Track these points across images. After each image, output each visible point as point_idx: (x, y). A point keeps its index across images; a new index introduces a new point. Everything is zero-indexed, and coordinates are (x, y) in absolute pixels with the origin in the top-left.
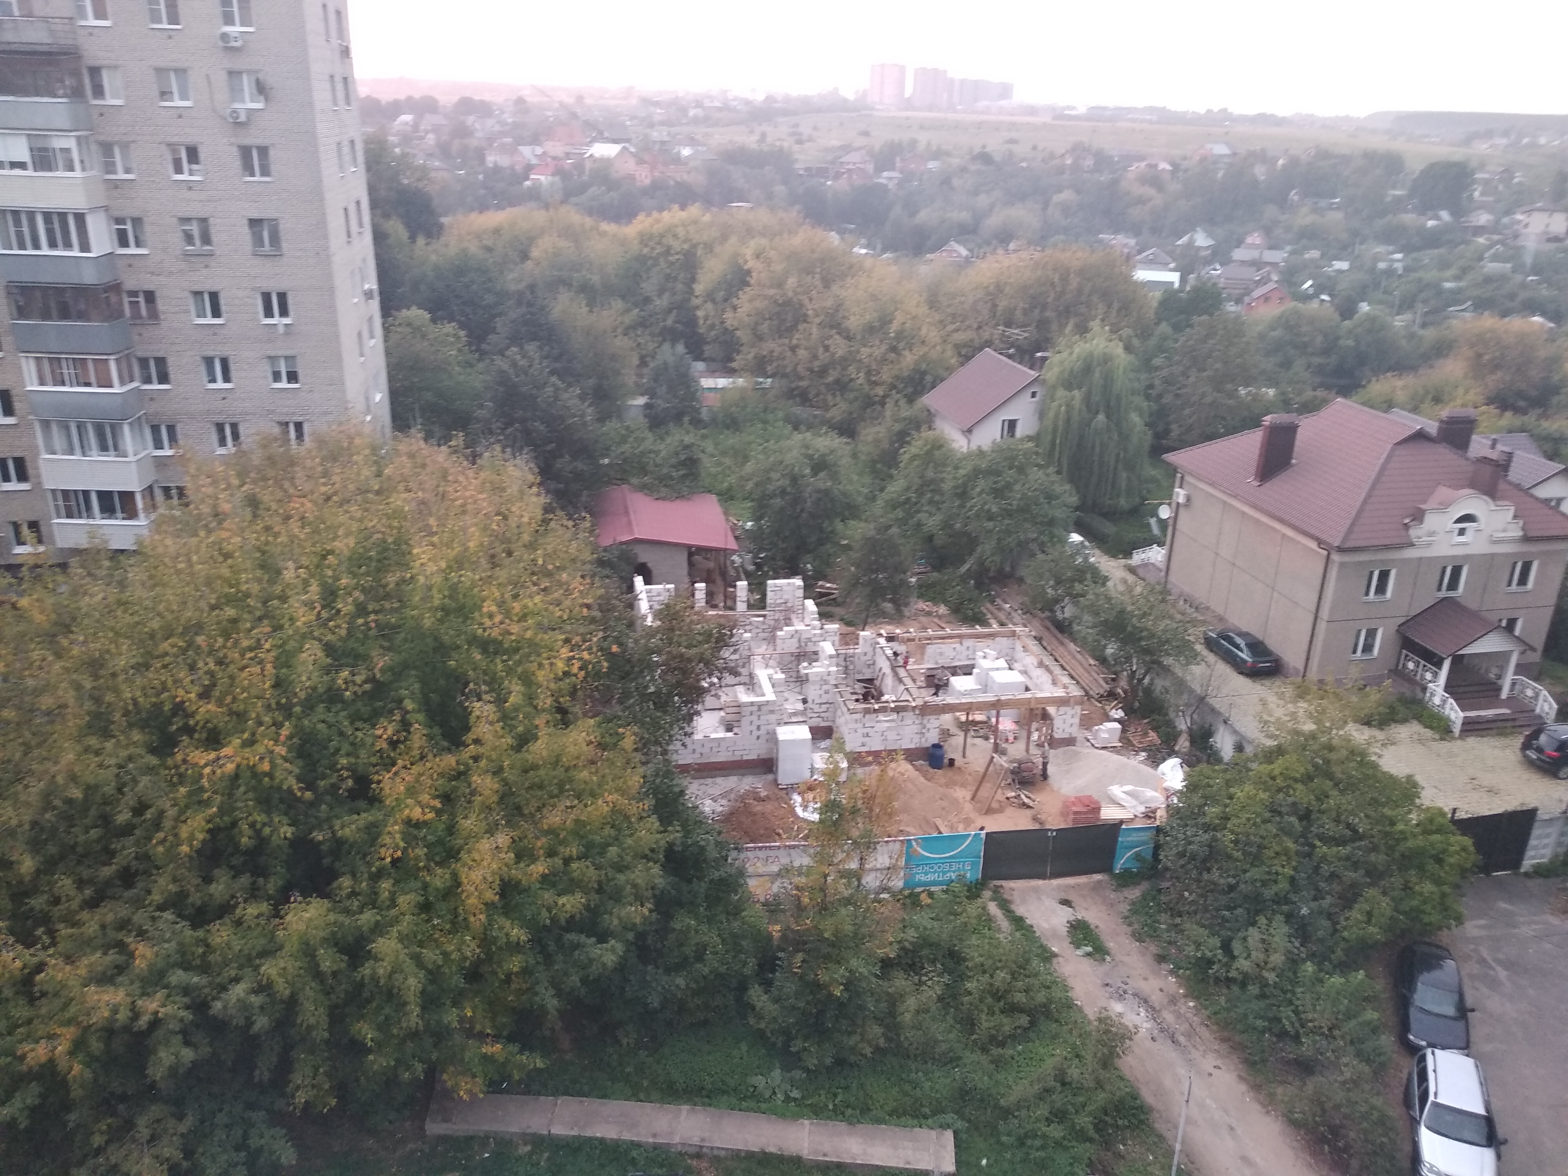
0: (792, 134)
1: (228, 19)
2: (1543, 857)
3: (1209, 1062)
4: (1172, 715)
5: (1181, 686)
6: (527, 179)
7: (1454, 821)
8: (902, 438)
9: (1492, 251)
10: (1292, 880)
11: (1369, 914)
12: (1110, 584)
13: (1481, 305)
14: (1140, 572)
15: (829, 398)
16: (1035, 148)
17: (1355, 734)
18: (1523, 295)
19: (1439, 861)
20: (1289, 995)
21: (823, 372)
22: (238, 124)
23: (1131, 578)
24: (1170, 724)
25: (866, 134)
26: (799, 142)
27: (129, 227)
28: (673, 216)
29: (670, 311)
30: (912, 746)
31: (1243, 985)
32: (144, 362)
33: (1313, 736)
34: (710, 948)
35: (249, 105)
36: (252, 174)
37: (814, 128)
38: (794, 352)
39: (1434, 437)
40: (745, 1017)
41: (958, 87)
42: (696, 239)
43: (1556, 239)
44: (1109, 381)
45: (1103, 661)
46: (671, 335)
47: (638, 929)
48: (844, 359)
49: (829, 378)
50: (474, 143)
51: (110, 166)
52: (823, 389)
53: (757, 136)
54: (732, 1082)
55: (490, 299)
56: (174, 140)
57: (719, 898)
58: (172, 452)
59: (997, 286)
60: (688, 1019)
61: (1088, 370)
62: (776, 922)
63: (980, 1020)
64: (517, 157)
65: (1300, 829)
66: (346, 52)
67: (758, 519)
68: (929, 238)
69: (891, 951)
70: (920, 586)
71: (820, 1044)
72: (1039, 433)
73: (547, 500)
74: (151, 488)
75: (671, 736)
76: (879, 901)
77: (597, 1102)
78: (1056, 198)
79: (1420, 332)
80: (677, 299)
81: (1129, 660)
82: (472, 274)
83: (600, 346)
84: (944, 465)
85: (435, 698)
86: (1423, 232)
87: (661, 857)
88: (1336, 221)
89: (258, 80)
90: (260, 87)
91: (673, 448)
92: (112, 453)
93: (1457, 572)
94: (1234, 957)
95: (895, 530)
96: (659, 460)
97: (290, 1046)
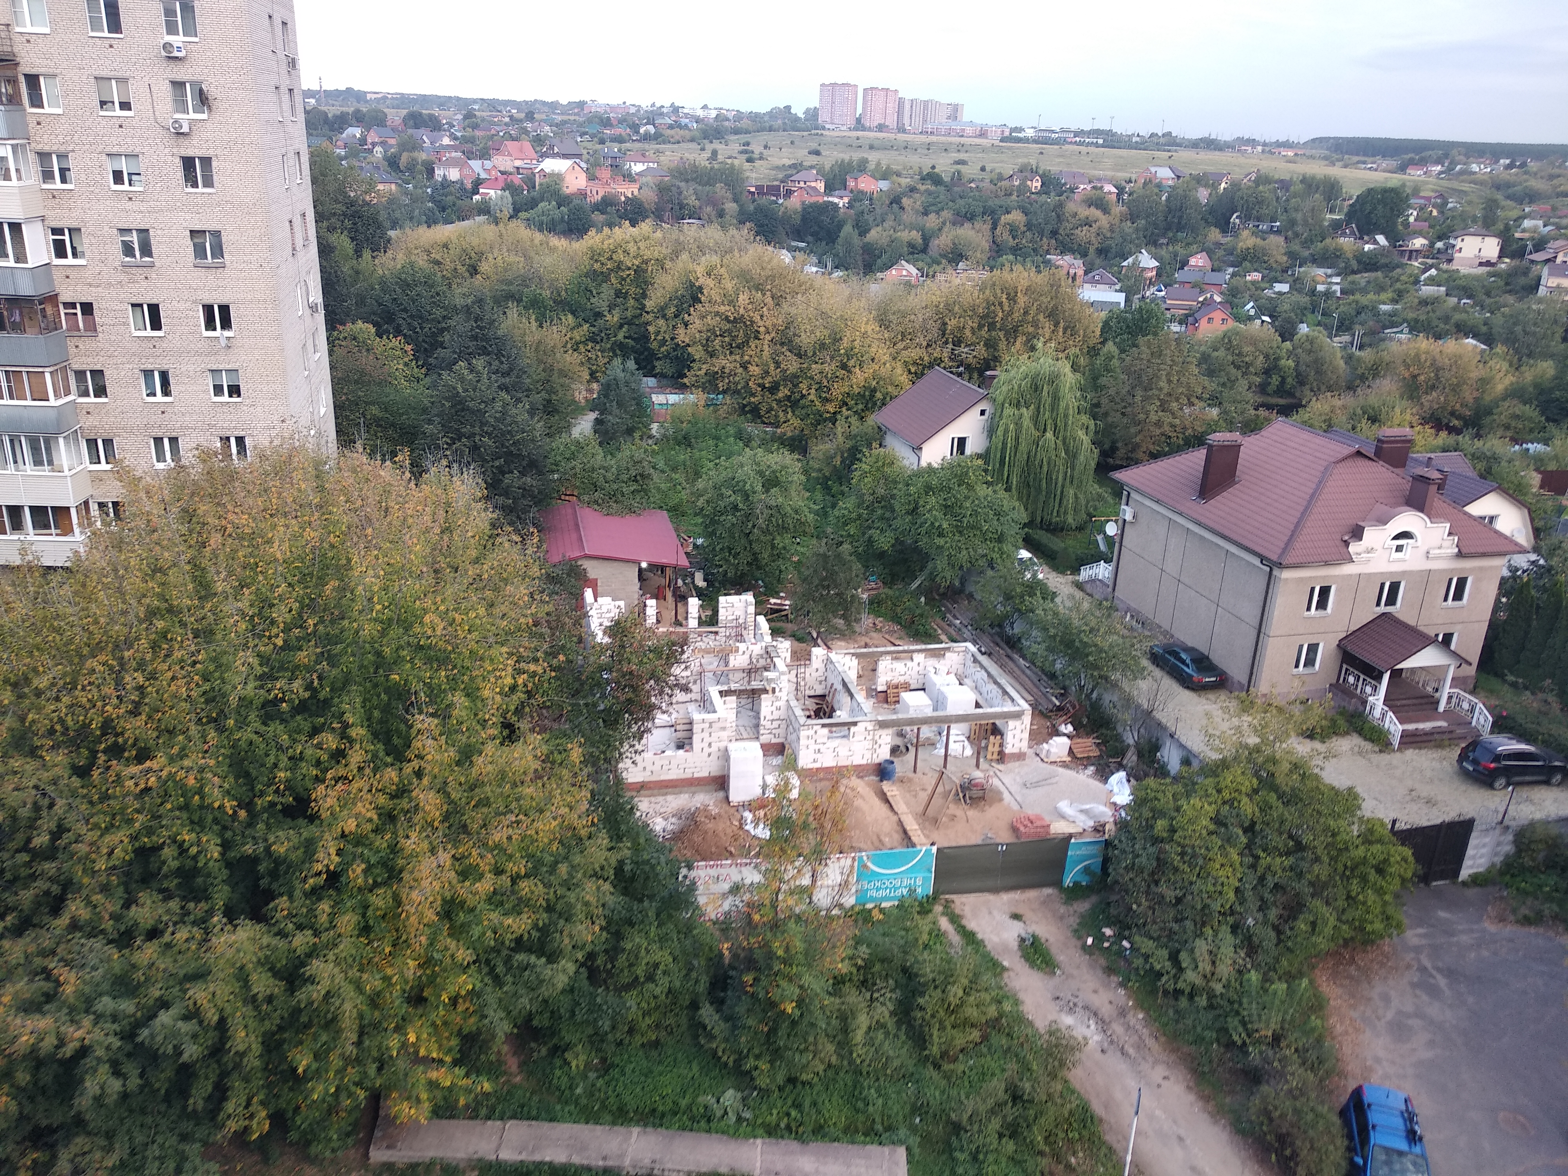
0: (743, 152)
1: (172, 29)
2: (1480, 866)
3: (1158, 1073)
4: (1120, 729)
5: (1128, 701)
6: (477, 193)
7: (1392, 831)
8: (853, 455)
9: (1427, 274)
10: (1237, 890)
11: (1314, 924)
12: (1058, 600)
13: (1416, 327)
14: (1088, 588)
15: (781, 414)
16: (983, 169)
17: (1297, 746)
18: (1457, 317)
19: (1380, 870)
20: (1236, 1006)
21: (774, 388)
22: (179, 134)
23: (1079, 594)
24: (1118, 738)
25: (815, 153)
26: (750, 160)
27: (67, 238)
28: (624, 232)
29: (621, 326)
30: (864, 762)
31: (1191, 996)
32: (80, 375)
33: (1257, 749)
34: (662, 967)
35: (193, 115)
36: (195, 185)
37: (766, 147)
38: (745, 368)
39: (1372, 456)
40: (696, 1037)
41: (907, 107)
42: (647, 254)
43: (1488, 263)
44: (1056, 398)
45: (1052, 676)
46: (621, 350)
47: (589, 948)
48: (795, 376)
49: (781, 395)
50: (423, 156)
51: (48, 176)
52: (774, 405)
53: (707, 154)
54: (684, 1103)
55: (438, 313)
56: (115, 150)
57: (670, 916)
58: (108, 467)
59: (947, 305)
60: (638, 1040)
61: (1036, 388)
62: (727, 940)
63: (931, 1036)
64: (466, 171)
65: (1245, 841)
66: (292, 63)
67: (710, 535)
68: (880, 257)
69: (843, 968)
70: (871, 602)
71: (772, 1062)
72: (988, 451)
73: (495, 516)
74: (86, 503)
75: (621, 754)
76: (830, 918)
77: (546, 1125)
78: (1005, 219)
79: (1358, 353)
80: (629, 314)
81: (1077, 675)
82: (419, 288)
83: (550, 361)
84: (895, 482)
85: (377, 714)
86: (1360, 256)
87: (611, 875)
88: (1276, 244)
89: (201, 90)
90: (203, 98)
91: (624, 464)
92: (46, 467)
93: (1394, 588)
94: (1181, 968)
95: (846, 547)
96: (610, 476)
97: (224, 1074)
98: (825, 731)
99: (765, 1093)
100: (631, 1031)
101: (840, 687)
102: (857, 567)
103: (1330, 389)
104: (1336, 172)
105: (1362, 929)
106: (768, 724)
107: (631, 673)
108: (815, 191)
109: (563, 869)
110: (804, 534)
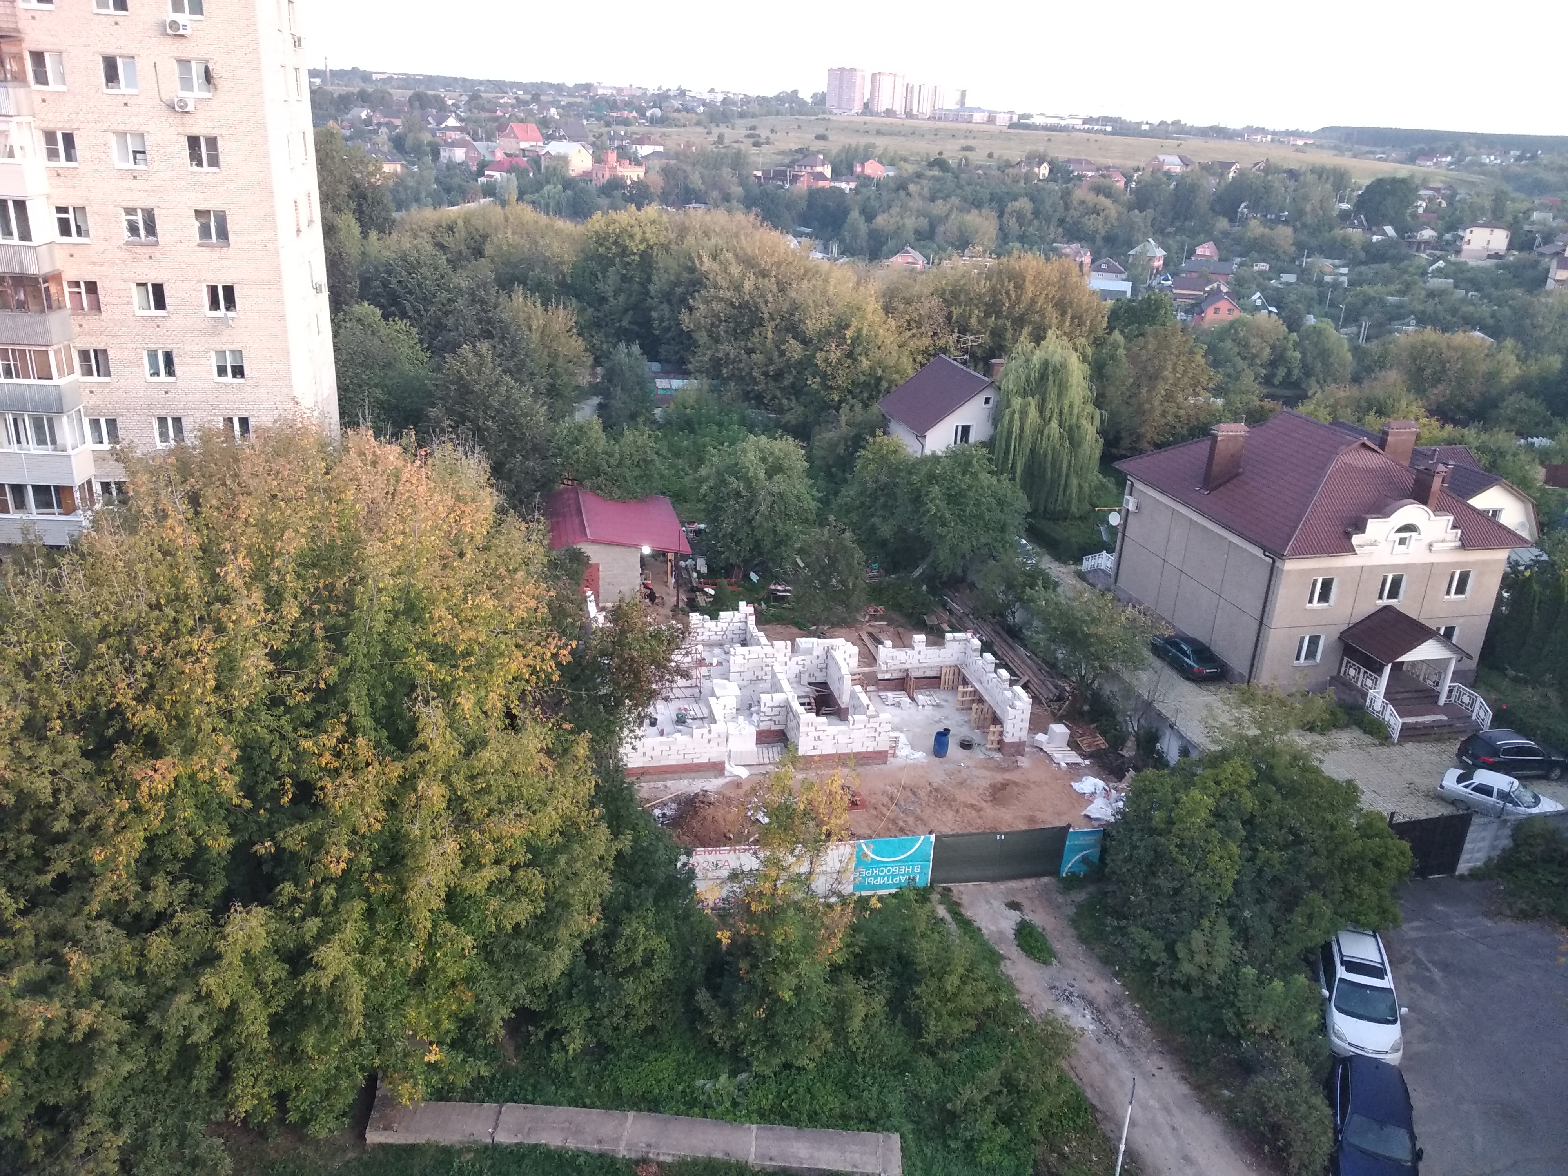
0: (749, 136)
1: (178, 7)
2: (1478, 860)
3: (1152, 1063)
4: (1120, 719)
5: (1129, 691)
6: (483, 175)
7: (1391, 824)
8: (857, 442)
9: (1435, 266)
10: (1236, 883)
11: (1310, 917)
12: (1059, 590)
13: (1422, 320)
14: (1090, 577)
15: (785, 401)
16: (990, 155)
17: (1297, 739)
18: (1465, 309)
19: (1377, 864)
20: (1231, 997)
21: (778, 376)
22: (184, 112)
23: (1080, 585)
24: (1118, 727)
25: (822, 137)
26: (756, 144)
27: (71, 216)
28: (625, 217)
29: (626, 311)
31: (1187, 987)
32: (84, 354)
33: (1256, 741)
34: (658, 953)
35: (197, 94)
36: (200, 164)
37: (772, 131)
38: (750, 355)
39: (1377, 449)
40: (692, 1022)
41: (916, 93)
42: (652, 239)
43: (1497, 256)
44: (1062, 387)
45: (1053, 666)
46: (627, 336)
47: (587, 936)
48: (800, 364)
49: (785, 382)
50: (428, 138)
51: (52, 153)
52: (778, 393)
53: (713, 138)
54: (680, 1088)
55: (443, 296)
56: (120, 128)
57: (668, 903)
58: (111, 447)
59: (952, 292)
60: (635, 1025)
61: (1043, 377)
62: (725, 927)
63: (927, 1024)
64: (472, 154)
65: (1244, 834)
66: (299, 42)
67: (710, 521)
68: (886, 243)
69: (840, 956)
70: (872, 590)
71: (767, 1048)
72: (993, 438)
73: (500, 501)
74: (89, 482)
75: (621, 739)
76: (828, 905)
77: (541, 1108)
78: (1012, 206)
79: (1365, 345)
80: (633, 299)
81: (1078, 665)
82: (424, 270)
83: (555, 345)
84: (898, 470)
85: (382, 700)
86: (1368, 247)
87: (610, 865)
88: (1284, 234)
89: (207, 71)
90: (208, 76)
91: (627, 450)
92: (50, 446)
93: (1396, 583)
94: (1177, 959)
95: (848, 535)
96: (613, 461)
97: (229, 1055)
98: (825, 719)
99: (760, 1079)
100: (626, 1017)
102: (859, 555)
103: (1335, 381)
104: (1345, 162)
106: (768, 711)
107: (632, 659)
108: (821, 176)
109: (562, 859)
110: (806, 521)
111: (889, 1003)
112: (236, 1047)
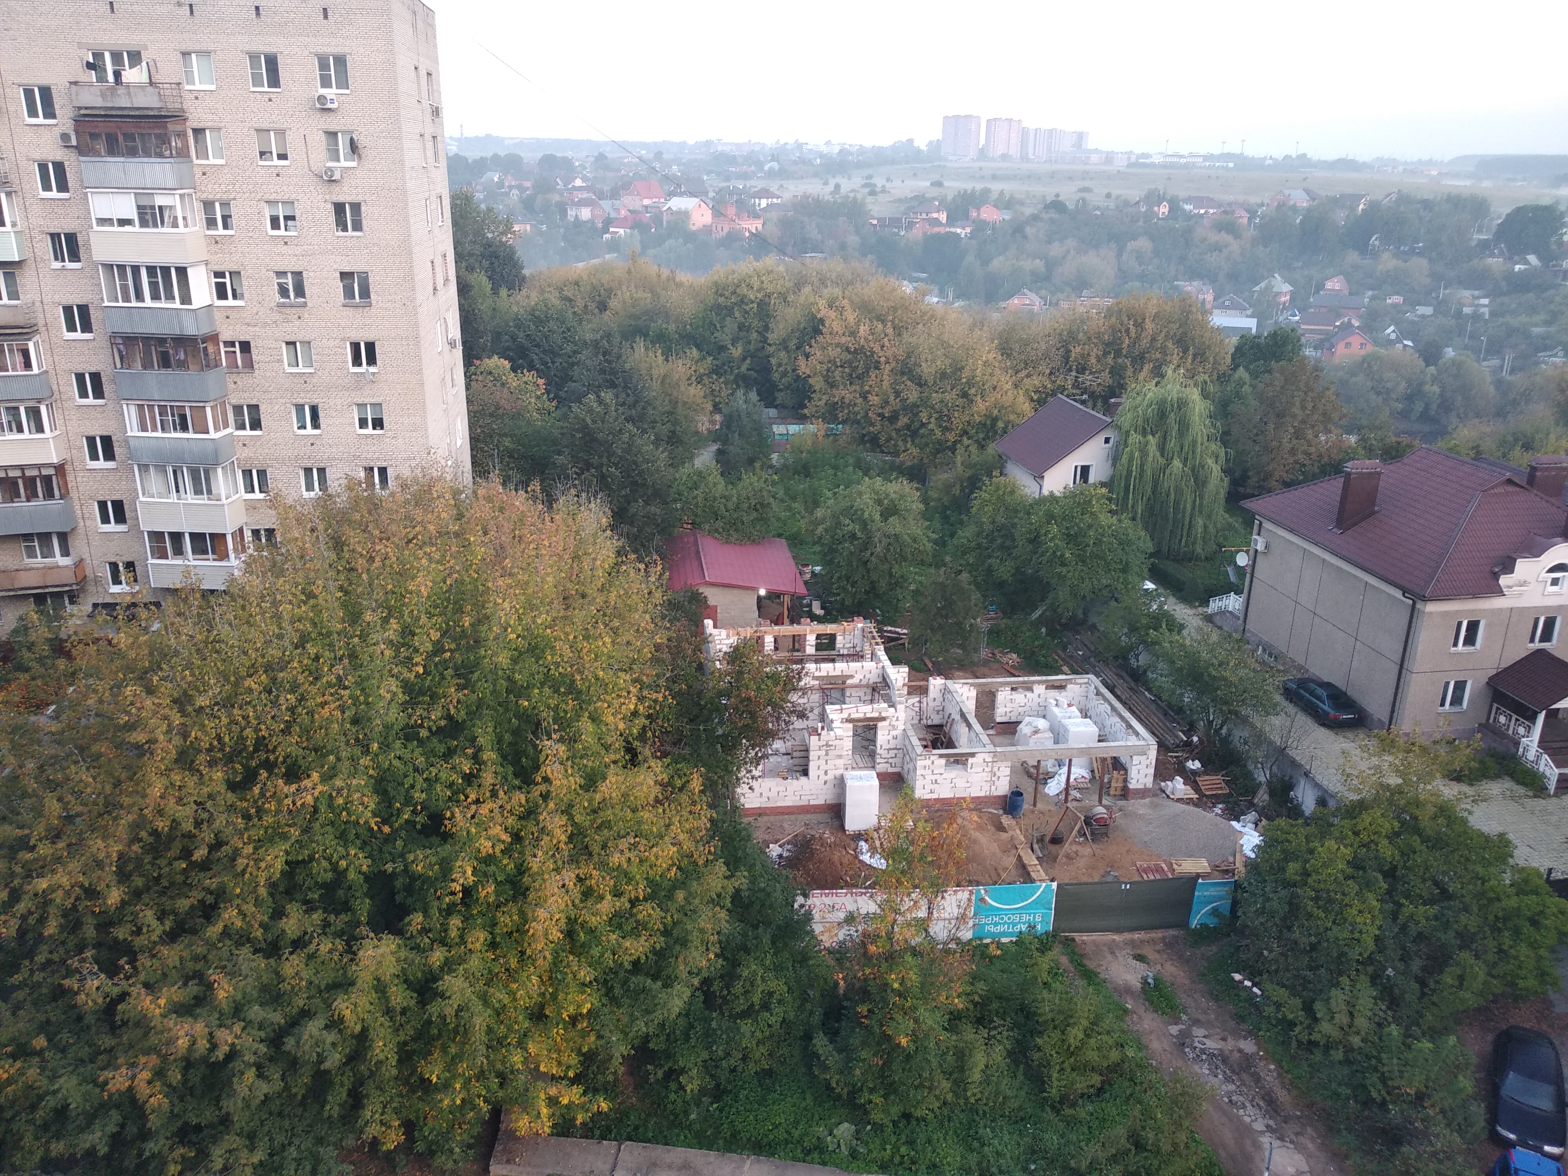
0: (865, 186)
1: (325, 82)
4: (1251, 766)
5: (1260, 738)
6: (608, 232)
7: (1549, 882)
8: (973, 483)
10: (1377, 939)
11: (1461, 978)
12: (1185, 632)
14: (1217, 620)
15: (900, 443)
16: (1108, 196)
17: (1442, 789)
19: (1534, 923)
20: (1374, 1062)
21: (893, 418)
22: (331, 181)
23: (1208, 628)
24: (1248, 775)
25: (938, 184)
26: (873, 193)
27: (227, 280)
28: (748, 266)
29: (744, 359)
30: (982, 794)
31: (1327, 1048)
32: (238, 409)
33: (1399, 791)
34: (776, 996)
35: (343, 163)
36: (345, 229)
37: (888, 180)
38: (865, 398)
39: (1524, 484)
40: (810, 1067)
41: (1032, 136)
42: (770, 288)
44: (1184, 426)
45: (1180, 710)
46: (744, 381)
47: (705, 974)
48: (915, 405)
49: (900, 424)
50: (556, 198)
51: (211, 223)
52: (894, 434)
53: (831, 187)
54: (796, 1133)
55: (569, 348)
56: (272, 197)
57: (786, 945)
58: (262, 496)
59: (1070, 332)
60: (752, 1068)
61: (1162, 414)
62: (842, 969)
63: (1050, 1077)
64: (597, 212)
65: (1386, 886)
66: (436, 112)
67: (826, 563)
68: (1002, 286)
69: (959, 1003)
70: (990, 632)
71: (885, 1096)
72: (1112, 478)
73: (620, 543)
74: (241, 530)
75: (738, 779)
76: (947, 952)
77: (660, 1148)
78: (1131, 245)
79: (1509, 378)
80: (752, 347)
81: (1205, 709)
82: (552, 324)
83: (675, 394)
84: (1016, 511)
85: (507, 737)
86: (1510, 276)
87: (728, 902)
88: (1419, 266)
89: (352, 140)
90: (354, 147)
91: (744, 493)
92: (205, 496)
93: (1550, 623)
94: (1316, 1020)
95: (965, 576)
96: (731, 506)
97: (360, 1082)
98: (943, 761)
99: (878, 1128)
100: (744, 1059)
101: (957, 717)
102: (976, 596)
103: (1477, 415)
104: (1484, 190)
105: (1513, 984)
106: (884, 753)
107: (749, 699)
108: (937, 222)
109: (680, 895)
110: (922, 563)
111: (1010, 1054)
112: (367, 1073)
